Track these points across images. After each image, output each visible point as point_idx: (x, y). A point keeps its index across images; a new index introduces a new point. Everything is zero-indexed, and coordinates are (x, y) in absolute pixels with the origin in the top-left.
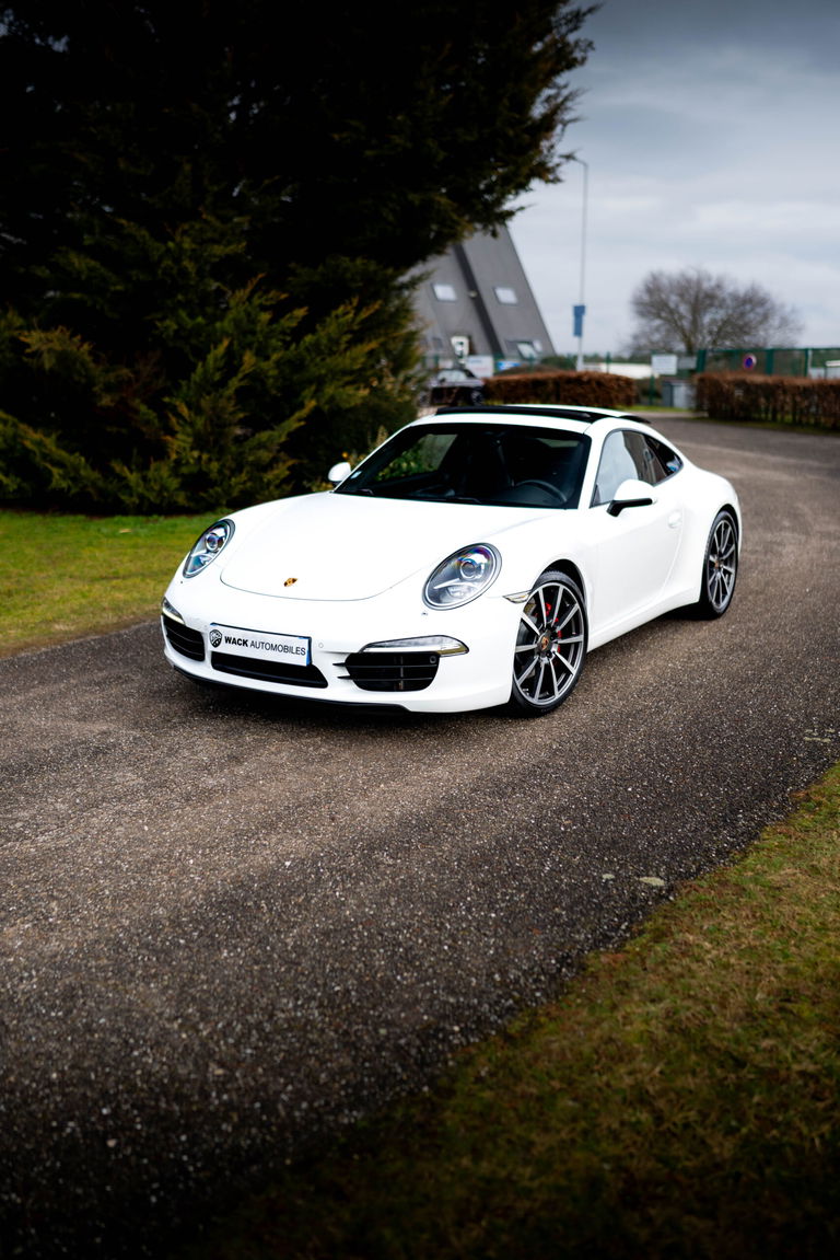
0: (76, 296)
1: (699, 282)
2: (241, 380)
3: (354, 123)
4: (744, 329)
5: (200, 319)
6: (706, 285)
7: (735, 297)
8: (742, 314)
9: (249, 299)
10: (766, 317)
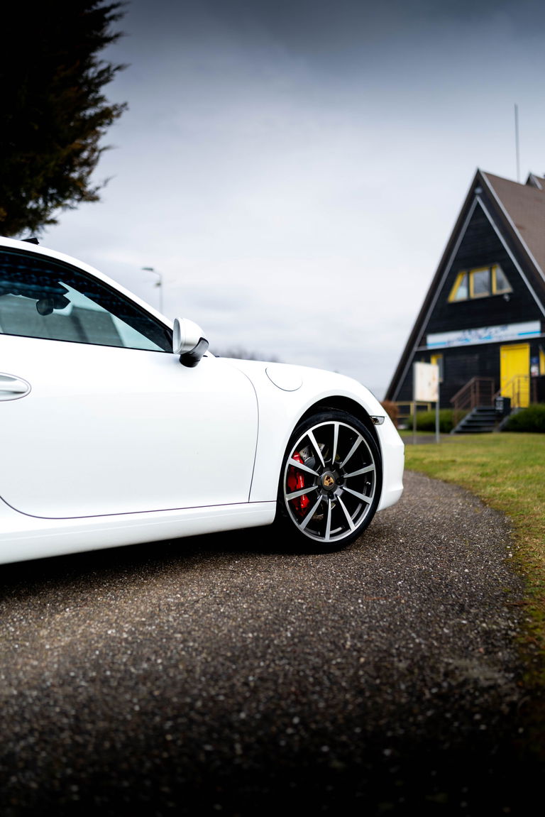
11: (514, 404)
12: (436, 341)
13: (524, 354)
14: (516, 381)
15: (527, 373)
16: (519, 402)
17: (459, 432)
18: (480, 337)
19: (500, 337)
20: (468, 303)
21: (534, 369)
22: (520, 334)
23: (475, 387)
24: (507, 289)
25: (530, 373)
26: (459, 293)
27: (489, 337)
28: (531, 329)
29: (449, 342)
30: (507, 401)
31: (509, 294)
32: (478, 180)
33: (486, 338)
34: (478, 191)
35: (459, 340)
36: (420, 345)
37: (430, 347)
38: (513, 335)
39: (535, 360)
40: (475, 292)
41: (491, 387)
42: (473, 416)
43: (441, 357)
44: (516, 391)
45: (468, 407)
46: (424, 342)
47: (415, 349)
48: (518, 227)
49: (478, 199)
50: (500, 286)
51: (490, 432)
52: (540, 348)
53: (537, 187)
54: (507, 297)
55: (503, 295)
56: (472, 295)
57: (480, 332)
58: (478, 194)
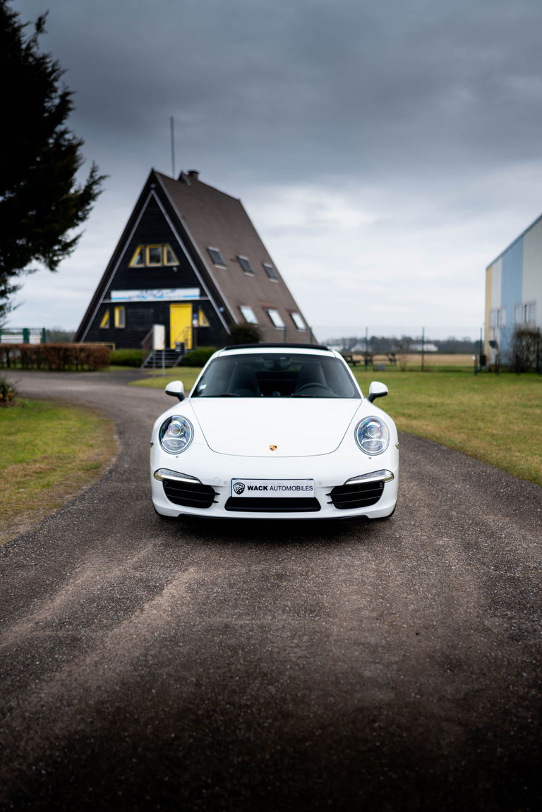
12: (118, 296)
13: (188, 310)
15: (189, 325)
17: (146, 367)
18: (154, 296)
19: (171, 297)
20: (144, 270)
21: (195, 322)
22: (185, 296)
24: (175, 263)
25: (192, 325)
26: (134, 263)
27: (162, 296)
28: (193, 293)
29: (130, 298)
31: (177, 267)
32: (153, 177)
33: (158, 297)
34: (153, 186)
35: (138, 296)
36: (105, 298)
37: (113, 301)
38: (179, 297)
39: (195, 316)
40: (150, 263)
42: (155, 355)
43: (123, 309)
46: (108, 296)
47: (101, 301)
48: (184, 218)
49: (153, 192)
50: (169, 260)
51: (171, 367)
52: (200, 307)
53: (186, 183)
54: (175, 269)
55: (172, 267)
56: (148, 264)
57: (155, 292)
58: (152, 188)
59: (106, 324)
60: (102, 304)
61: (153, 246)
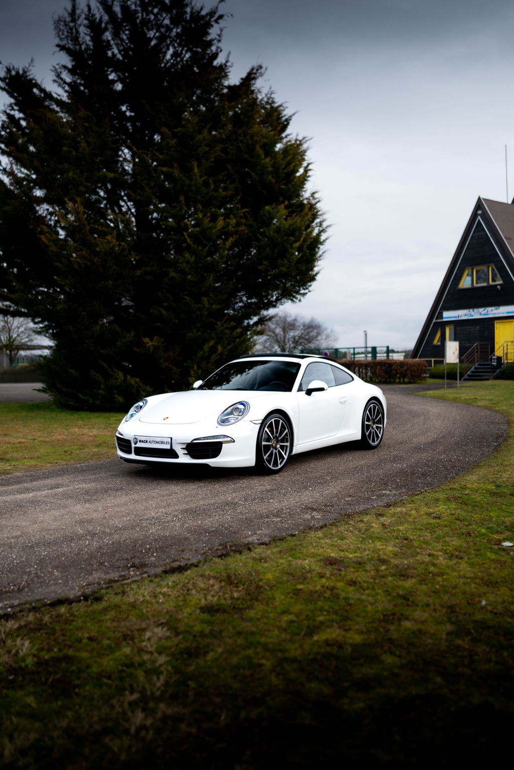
0: (158, 324)
1: (285, 318)
2: (217, 356)
3: (265, 263)
4: (309, 341)
5: (200, 333)
6: (289, 319)
7: (304, 326)
8: (308, 333)
9: (222, 326)
10: (318, 334)
11: (504, 361)
12: (449, 315)
13: (510, 326)
14: (505, 345)
15: (512, 339)
16: (507, 359)
17: (466, 380)
18: (481, 314)
19: (495, 314)
20: (472, 290)
22: (508, 313)
23: (477, 348)
24: (499, 282)
26: (466, 282)
27: (487, 314)
29: (458, 316)
30: (499, 359)
31: (500, 285)
32: (479, 205)
33: (485, 315)
34: (480, 212)
35: (466, 315)
36: (437, 318)
37: (444, 320)
38: (504, 313)
40: (477, 283)
41: (488, 348)
42: (476, 368)
43: (452, 327)
44: (505, 352)
45: (473, 362)
46: (440, 316)
47: (434, 321)
48: (507, 238)
49: (479, 217)
50: (493, 280)
51: (488, 379)
54: (499, 287)
55: (497, 285)
56: (475, 284)
57: (481, 310)
58: (480, 215)
59: (438, 341)
60: (435, 323)
61: (479, 268)
